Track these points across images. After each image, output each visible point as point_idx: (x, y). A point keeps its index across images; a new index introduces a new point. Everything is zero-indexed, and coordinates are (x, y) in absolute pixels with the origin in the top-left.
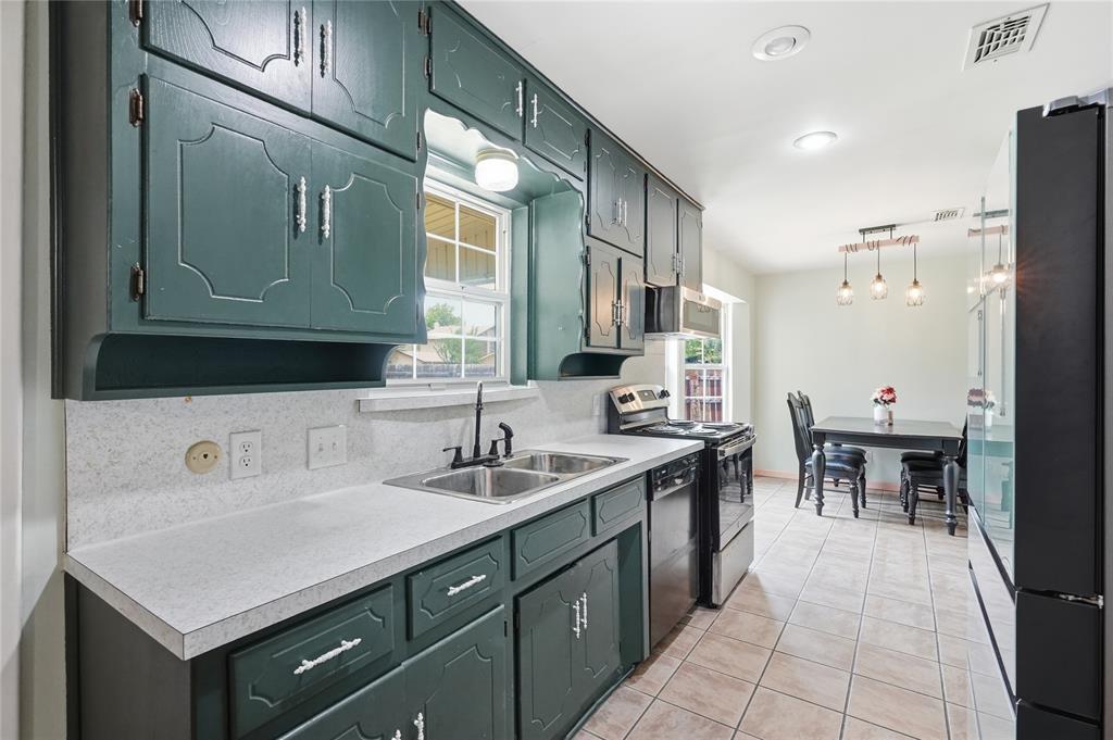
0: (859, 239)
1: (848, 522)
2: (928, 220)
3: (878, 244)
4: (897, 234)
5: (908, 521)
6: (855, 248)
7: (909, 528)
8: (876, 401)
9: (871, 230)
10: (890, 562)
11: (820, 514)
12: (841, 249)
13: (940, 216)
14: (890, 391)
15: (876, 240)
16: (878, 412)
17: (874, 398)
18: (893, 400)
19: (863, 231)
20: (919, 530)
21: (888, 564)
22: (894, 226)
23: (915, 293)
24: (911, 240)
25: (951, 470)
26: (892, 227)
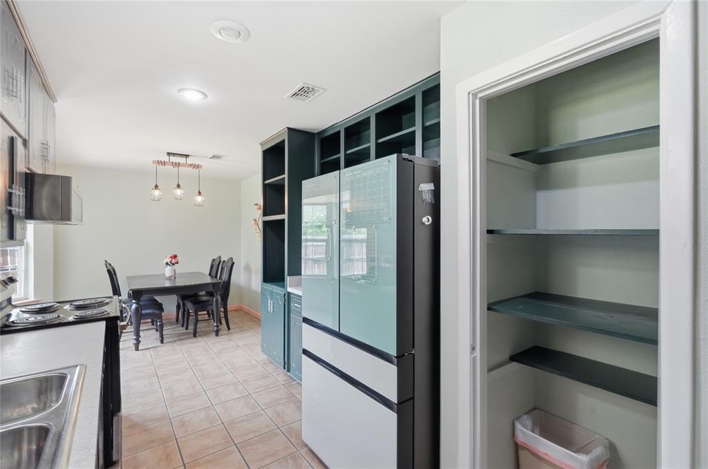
0: (166, 159)
1: (159, 349)
2: (207, 157)
3: (178, 165)
4: (190, 161)
5: (192, 335)
6: (164, 163)
7: (194, 340)
8: (167, 264)
9: (174, 154)
10: (201, 365)
11: (137, 349)
12: (154, 162)
13: (214, 157)
14: (175, 257)
15: (177, 162)
16: (168, 271)
17: (165, 262)
18: (177, 263)
19: (169, 154)
20: (200, 339)
21: (202, 367)
22: (188, 155)
23: (199, 199)
24: (198, 166)
25: (217, 300)
26: (187, 156)
